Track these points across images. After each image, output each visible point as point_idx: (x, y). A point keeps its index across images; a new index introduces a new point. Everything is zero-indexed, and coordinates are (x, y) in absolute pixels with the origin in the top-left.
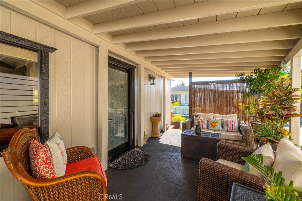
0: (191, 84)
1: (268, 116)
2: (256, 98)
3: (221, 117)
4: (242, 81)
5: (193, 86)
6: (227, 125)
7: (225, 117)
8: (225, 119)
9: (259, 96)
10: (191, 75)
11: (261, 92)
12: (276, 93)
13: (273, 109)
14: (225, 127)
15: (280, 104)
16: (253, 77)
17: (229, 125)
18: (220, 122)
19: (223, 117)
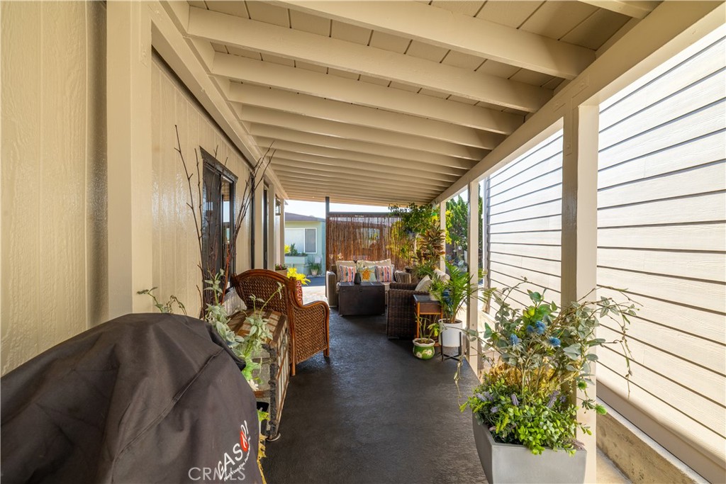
0: (329, 214)
1: (425, 256)
2: (411, 238)
3: (374, 264)
4: (396, 214)
5: (331, 219)
6: (382, 274)
7: (379, 264)
8: (379, 267)
9: (414, 236)
10: (327, 200)
11: (417, 230)
12: (430, 234)
13: (428, 248)
14: (380, 276)
15: (433, 244)
16: (408, 211)
17: (385, 274)
18: (374, 271)
19: (376, 264)
